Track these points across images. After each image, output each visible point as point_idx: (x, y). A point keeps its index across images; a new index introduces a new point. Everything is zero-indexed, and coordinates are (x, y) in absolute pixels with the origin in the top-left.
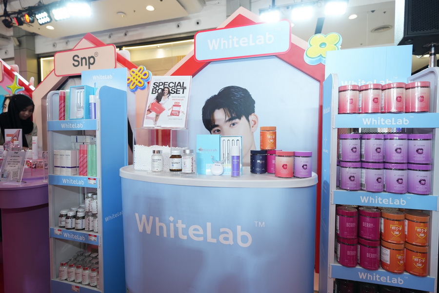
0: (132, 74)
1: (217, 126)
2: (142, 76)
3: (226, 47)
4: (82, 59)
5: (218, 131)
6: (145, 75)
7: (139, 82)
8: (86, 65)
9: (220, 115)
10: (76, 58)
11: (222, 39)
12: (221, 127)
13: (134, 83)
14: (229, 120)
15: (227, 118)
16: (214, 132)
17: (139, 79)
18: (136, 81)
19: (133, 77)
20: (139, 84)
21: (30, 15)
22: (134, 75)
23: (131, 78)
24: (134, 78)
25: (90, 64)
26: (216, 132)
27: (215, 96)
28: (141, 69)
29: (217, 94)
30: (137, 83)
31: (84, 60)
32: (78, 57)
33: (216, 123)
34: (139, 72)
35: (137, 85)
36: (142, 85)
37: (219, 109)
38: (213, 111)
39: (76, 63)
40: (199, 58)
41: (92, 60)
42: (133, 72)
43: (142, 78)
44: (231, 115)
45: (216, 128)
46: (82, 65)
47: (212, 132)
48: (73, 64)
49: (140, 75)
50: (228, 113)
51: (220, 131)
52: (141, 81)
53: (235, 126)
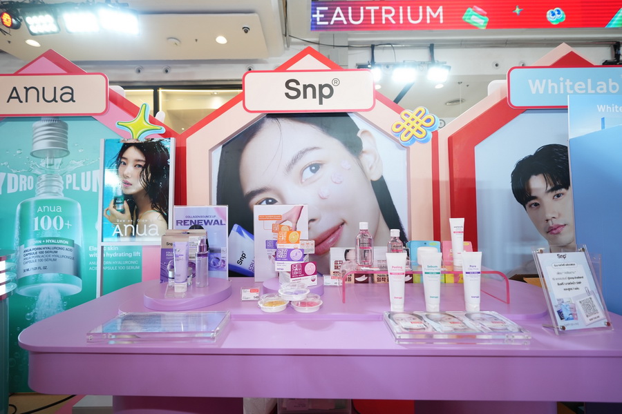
0: (405, 118)
1: (535, 198)
2: (422, 122)
3: (556, 92)
4: (305, 87)
5: (536, 205)
6: (428, 120)
7: (418, 131)
8: (314, 97)
9: (538, 184)
10: (292, 85)
11: (550, 81)
12: (540, 200)
13: (409, 132)
14: (552, 190)
15: (549, 188)
16: (530, 206)
17: (418, 127)
18: (411, 130)
19: (406, 123)
20: (417, 134)
21: (12, 16)
22: (408, 120)
23: (403, 125)
24: (408, 124)
25: (321, 96)
26: (533, 206)
27: (531, 156)
28: (420, 112)
29: (533, 154)
30: (413, 132)
31: (310, 90)
32: (298, 83)
33: (533, 194)
34: (417, 115)
35: (413, 135)
36: (423, 135)
37: (536, 174)
38: (529, 178)
39: (293, 93)
40: (516, 102)
41: (326, 91)
42: (406, 115)
43: (422, 126)
44: (555, 184)
45: (533, 201)
46: (305, 97)
47: (527, 206)
48: (287, 95)
49: (420, 120)
50: (551, 180)
51: (538, 204)
52: (421, 129)
53: (560, 198)
